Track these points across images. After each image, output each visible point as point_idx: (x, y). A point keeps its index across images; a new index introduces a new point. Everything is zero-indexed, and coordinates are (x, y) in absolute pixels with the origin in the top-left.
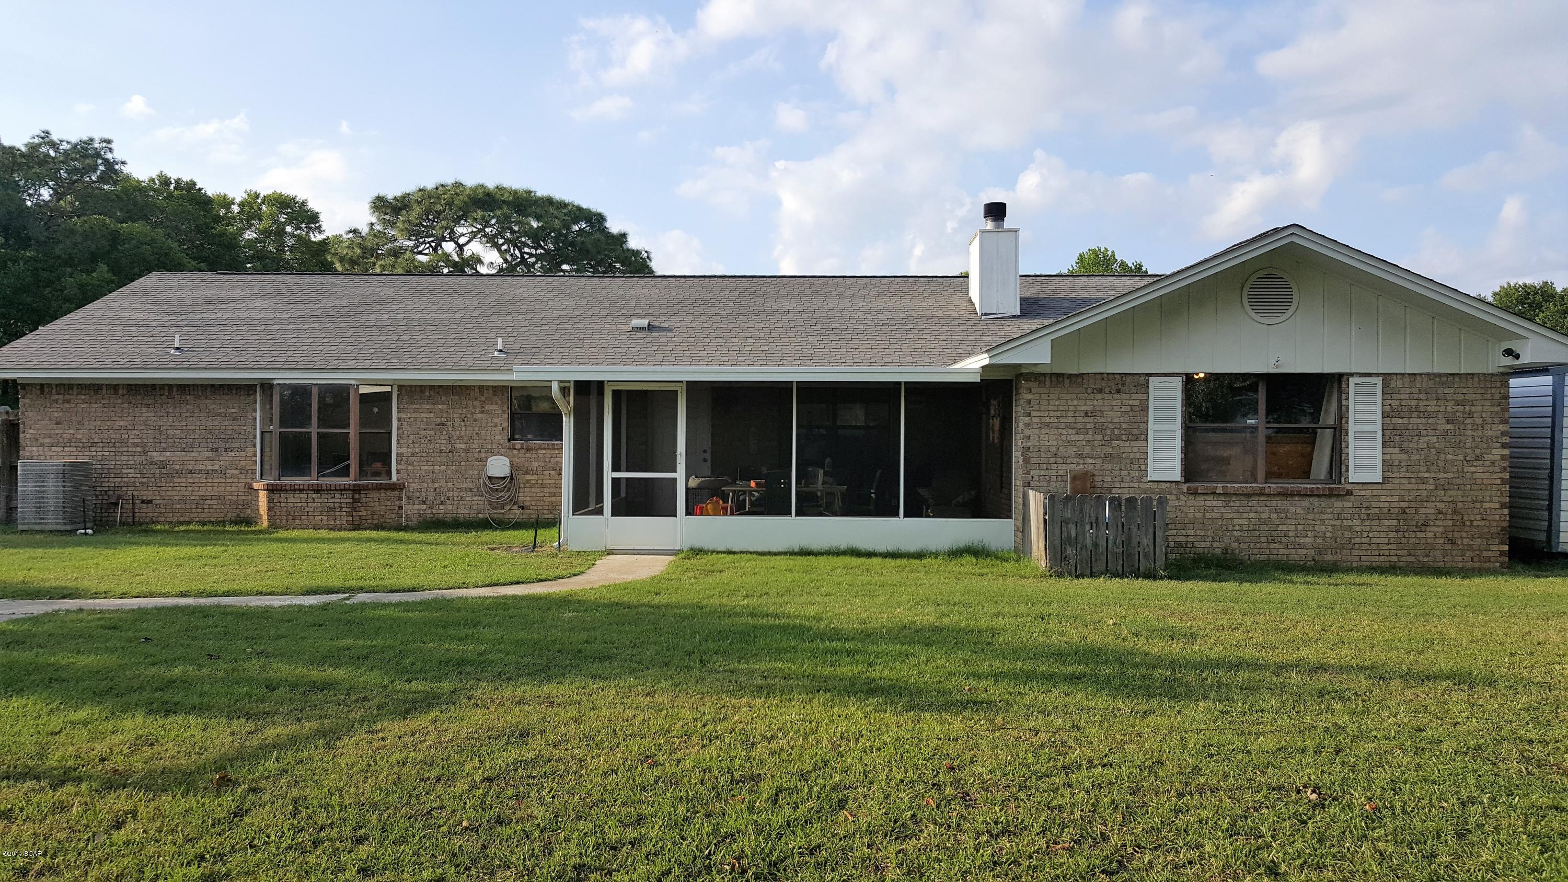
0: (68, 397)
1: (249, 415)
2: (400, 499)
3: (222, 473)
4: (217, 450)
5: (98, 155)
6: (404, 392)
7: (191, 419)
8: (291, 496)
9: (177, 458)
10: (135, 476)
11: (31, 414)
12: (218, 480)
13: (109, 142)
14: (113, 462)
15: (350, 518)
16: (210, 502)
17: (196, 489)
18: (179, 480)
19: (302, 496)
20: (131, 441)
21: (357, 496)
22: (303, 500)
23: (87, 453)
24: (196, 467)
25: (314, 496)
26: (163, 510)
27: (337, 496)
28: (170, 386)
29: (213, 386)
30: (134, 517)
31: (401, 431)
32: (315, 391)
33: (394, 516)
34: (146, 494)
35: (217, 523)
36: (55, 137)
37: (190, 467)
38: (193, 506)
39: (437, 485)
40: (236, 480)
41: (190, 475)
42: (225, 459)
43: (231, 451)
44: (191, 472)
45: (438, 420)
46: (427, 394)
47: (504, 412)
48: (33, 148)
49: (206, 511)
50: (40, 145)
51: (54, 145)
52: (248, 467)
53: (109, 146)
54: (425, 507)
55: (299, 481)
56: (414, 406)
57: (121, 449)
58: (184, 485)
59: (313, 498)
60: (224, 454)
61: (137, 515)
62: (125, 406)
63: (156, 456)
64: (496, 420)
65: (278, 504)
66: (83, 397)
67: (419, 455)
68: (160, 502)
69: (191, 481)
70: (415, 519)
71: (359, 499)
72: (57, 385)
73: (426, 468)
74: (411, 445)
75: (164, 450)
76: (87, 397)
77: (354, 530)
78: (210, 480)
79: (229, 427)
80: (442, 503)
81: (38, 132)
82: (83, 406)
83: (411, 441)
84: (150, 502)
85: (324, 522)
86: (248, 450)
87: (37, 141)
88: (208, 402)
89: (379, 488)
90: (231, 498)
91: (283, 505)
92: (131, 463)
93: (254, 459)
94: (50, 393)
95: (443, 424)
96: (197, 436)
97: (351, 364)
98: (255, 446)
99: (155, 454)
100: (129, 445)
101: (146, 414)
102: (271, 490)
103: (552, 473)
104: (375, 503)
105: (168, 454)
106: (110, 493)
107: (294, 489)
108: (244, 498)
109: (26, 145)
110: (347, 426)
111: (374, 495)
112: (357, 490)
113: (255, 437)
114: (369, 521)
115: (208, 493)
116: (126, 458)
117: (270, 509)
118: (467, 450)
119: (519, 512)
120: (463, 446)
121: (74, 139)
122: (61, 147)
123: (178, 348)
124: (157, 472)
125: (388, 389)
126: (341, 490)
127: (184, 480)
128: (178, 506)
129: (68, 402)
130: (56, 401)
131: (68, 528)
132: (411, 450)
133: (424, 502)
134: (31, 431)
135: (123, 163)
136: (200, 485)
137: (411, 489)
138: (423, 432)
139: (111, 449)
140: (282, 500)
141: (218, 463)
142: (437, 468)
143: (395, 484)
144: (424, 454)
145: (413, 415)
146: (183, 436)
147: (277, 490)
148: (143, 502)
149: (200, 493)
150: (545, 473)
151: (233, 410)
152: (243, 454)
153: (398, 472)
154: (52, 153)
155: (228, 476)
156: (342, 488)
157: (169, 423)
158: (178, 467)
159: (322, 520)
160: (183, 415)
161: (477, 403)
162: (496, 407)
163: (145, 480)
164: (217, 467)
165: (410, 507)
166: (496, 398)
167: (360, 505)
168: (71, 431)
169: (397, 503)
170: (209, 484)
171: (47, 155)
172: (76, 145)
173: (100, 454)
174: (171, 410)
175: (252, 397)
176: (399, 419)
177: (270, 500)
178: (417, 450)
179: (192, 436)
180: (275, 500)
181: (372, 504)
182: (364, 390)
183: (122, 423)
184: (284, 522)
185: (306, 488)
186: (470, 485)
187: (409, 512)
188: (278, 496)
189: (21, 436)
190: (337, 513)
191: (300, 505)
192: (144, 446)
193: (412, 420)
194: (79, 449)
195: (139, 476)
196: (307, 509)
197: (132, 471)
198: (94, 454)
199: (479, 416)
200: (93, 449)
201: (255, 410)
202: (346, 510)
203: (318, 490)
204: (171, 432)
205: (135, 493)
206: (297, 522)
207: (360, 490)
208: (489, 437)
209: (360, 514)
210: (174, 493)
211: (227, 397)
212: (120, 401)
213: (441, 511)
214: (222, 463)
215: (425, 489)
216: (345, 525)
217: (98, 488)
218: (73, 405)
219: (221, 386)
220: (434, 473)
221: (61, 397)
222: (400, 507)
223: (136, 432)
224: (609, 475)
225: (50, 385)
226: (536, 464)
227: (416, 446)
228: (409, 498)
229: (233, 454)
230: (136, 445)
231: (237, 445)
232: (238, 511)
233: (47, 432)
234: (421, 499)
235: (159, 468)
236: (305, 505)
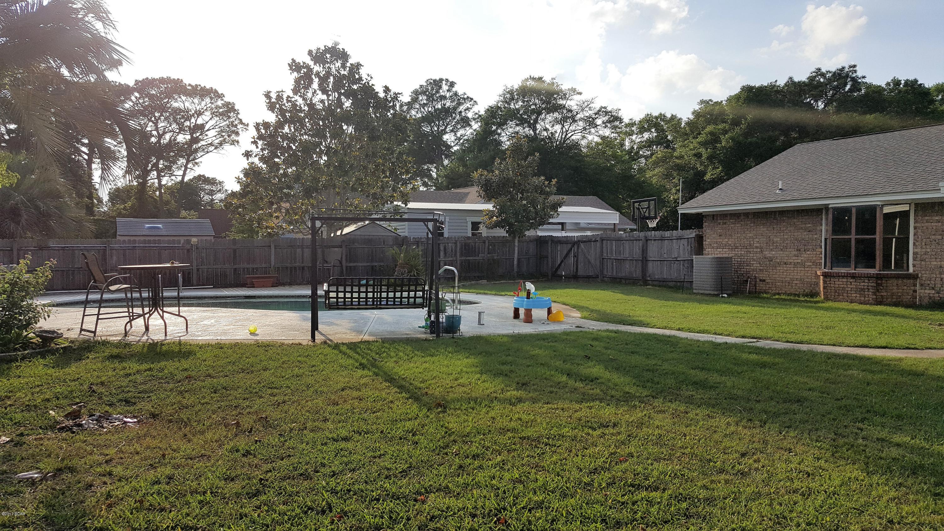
0: (725, 221)
1: (818, 228)
2: (915, 285)
3: (803, 265)
4: (800, 250)
5: (847, 76)
6: (919, 208)
7: (786, 231)
8: (837, 280)
9: (779, 255)
10: (756, 265)
11: (708, 231)
12: (800, 269)
13: (855, 66)
14: (746, 257)
15: (875, 297)
16: (796, 282)
17: (788, 274)
18: (779, 268)
19: (844, 280)
20: (755, 245)
21: (879, 282)
22: (845, 283)
23: (733, 252)
24: (788, 261)
25: (851, 280)
26: (771, 286)
27: (866, 281)
28: (775, 212)
29: (798, 211)
30: (756, 289)
31: (916, 236)
32: (854, 211)
33: (909, 297)
34: (762, 276)
35: (795, 295)
36: (824, 70)
37: (785, 261)
38: (787, 284)
40: (810, 269)
41: (785, 266)
42: (805, 255)
43: (808, 251)
44: (785, 263)
46: (937, 208)
48: (811, 79)
49: (794, 287)
50: (815, 77)
51: (823, 75)
52: (817, 261)
53: (854, 69)
54: (933, 292)
55: (843, 270)
56: (927, 218)
57: (750, 250)
58: (781, 271)
59: (851, 282)
60: (804, 253)
61: (758, 288)
62: (752, 225)
63: (767, 254)
65: (829, 285)
67: (930, 253)
68: (769, 281)
69: (786, 269)
70: (926, 301)
71: (881, 284)
72: (720, 215)
73: (935, 263)
74: (924, 247)
75: (772, 250)
76: (734, 220)
77: (877, 305)
78: (796, 269)
79: (805, 235)
81: (814, 70)
82: (732, 225)
83: (923, 244)
84: (764, 281)
86: (817, 250)
87: (814, 74)
88: (795, 220)
89: (898, 277)
90: (807, 280)
91: (832, 285)
92: (755, 258)
93: (821, 256)
94: (717, 219)
96: (789, 242)
97: (878, 191)
98: (821, 247)
99: (767, 253)
100: (754, 247)
101: (762, 229)
102: (825, 275)
104: (893, 286)
105: (774, 253)
106: (745, 275)
107: (838, 276)
108: (815, 280)
109: (808, 78)
110: (874, 233)
111: (895, 282)
112: (878, 277)
113: (821, 242)
114: (889, 300)
115: (794, 277)
116: (752, 255)
117: (824, 288)
121: (833, 69)
122: (827, 76)
123: (781, 189)
124: (768, 263)
125: (906, 208)
126: (869, 277)
127: (782, 268)
128: (779, 284)
129: (725, 223)
130: (720, 224)
131: (716, 293)
132: (924, 250)
133: (933, 289)
134: (708, 240)
135: (864, 77)
136: (790, 271)
137: (924, 279)
138: (933, 237)
139: (745, 250)
140: (832, 282)
141: (800, 258)
143: (910, 274)
144: (934, 253)
145: (927, 224)
146: (782, 242)
147: (829, 276)
148: (760, 280)
149: (791, 277)
151: (809, 225)
152: (815, 253)
153: (914, 266)
154: (822, 80)
155: (806, 266)
156: (869, 276)
157: (774, 234)
158: (779, 261)
159: (856, 297)
160: (782, 229)
163: (762, 268)
164: (799, 261)
165: (923, 291)
167: (882, 288)
168: (726, 240)
169: (912, 288)
170: (795, 271)
171: (819, 82)
172: (835, 73)
173: (740, 252)
174: (775, 226)
175: (820, 216)
176: (915, 228)
177: (825, 282)
178: (928, 250)
179: (786, 242)
180: (828, 282)
181: (891, 288)
182: (887, 210)
183: (750, 235)
184: (832, 297)
185: (846, 275)
187: (922, 295)
188: (829, 279)
189: (704, 243)
190: (866, 293)
191: (842, 286)
192: (761, 248)
193: (925, 228)
194: (728, 250)
195: (758, 265)
196: (847, 289)
197: (755, 262)
198: (737, 252)
200: (736, 250)
201: (822, 225)
202: (872, 291)
203: (853, 276)
204: (775, 240)
205: (757, 275)
206: (841, 297)
207: (882, 278)
209: (882, 294)
210: (776, 276)
211: (806, 217)
212: (749, 222)
214: (802, 258)
215: (934, 279)
216: (871, 301)
217: (739, 272)
218: (727, 226)
219: (803, 210)
221: (721, 221)
222: (915, 291)
223: (757, 240)
225: (717, 215)
227: (928, 247)
228: (922, 285)
229: (809, 253)
230: (757, 247)
231: (811, 247)
232: (811, 288)
233: (715, 240)
234: (931, 285)
235: (769, 261)
236: (846, 286)
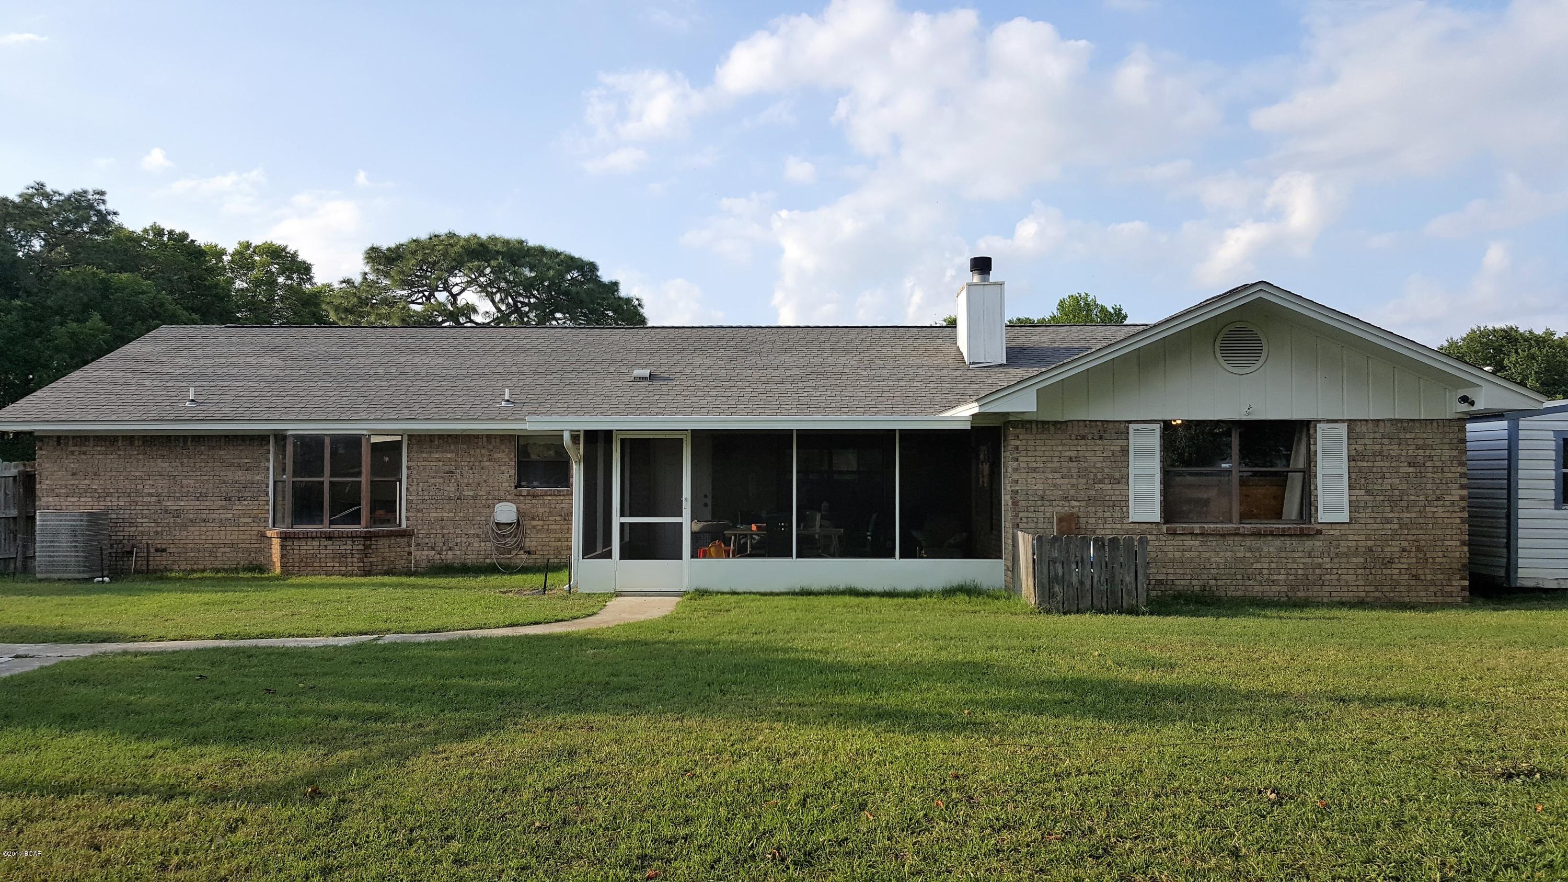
0: (84, 449)
1: (262, 465)
2: (410, 545)
3: (235, 521)
4: (230, 499)
5: (91, 207)
6: (414, 441)
7: (205, 469)
8: (304, 543)
9: (192, 507)
10: (149, 525)
11: (47, 465)
12: (231, 529)
13: (102, 193)
14: (128, 512)
15: (361, 564)
16: (223, 550)
17: (210, 537)
18: (193, 529)
19: (314, 543)
20: (146, 491)
21: (368, 543)
22: (316, 548)
23: (102, 503)
24: (210, 516)
25: (326, 543)
26: (177, 558)
27: (349, 543)
28: (185, 437)
29: (227, 436)
30: (148, 565)
31: (410, 479)
32: (327, 441)
33: (403, 562)
34: (160, 543)
35: (232, 570)
36: (48, 189)
37: (204, 516)
38: (207, 554)
39: (445, 531)
40: (249, 528)
41: (203, 524)
42: (239, 507)
43: (244, 500)
44: (204, 521)
45: (447, 468)
46: (436, 442)
47: (511, 460)
48: (27, 198)
49: (220, 558)
50: (32, 196)
51: (47, 196)
52: (260, 516)
53: (103, 198)
54: (433, 553)
55: (310, 528)
56: (424, 455)
57: (137, 499)
58: (197, 533)
59: (326, 546)
60: (237, 503)
61: (151, 563)
62: (141, 457)
63: (171, 505)
64: (503, 468)
65: (291, 551)
66: (99, 448)
67: (428, 502)
68: (174, 550)
69: (204, 529)
70: (424, 565)
71: (370, 545)
72: (74, 437)
73: (435, 515)
74: (421, 493)
75: (178, 499)
76: (103, 448)
77: (366, 575)
78: (223, 529)
79: (241, 476)
80: (450, 549)
81: (33, 184)
82: (100, 457)
83: (420, 489)
84: (164, 550)
85: (336, 568)
86: (260, 499)
87: (30, 191)
88: (222, 452)
89: (390, 535)
90: (243, 545)
91: (295, 552)
92: (145, 512)
93: (266, 507)
94: (67, 444)
95: (452, 472)
96: (211, 486)
97: (363, 415)
98: (267, 495)
99: (169, 504)
100: (144, 495)
101: (162, 465)
102: (284, 537)
103: (558, 518)
104: (385, 549)
105: (182, 503)
106: (125, 542)
107: (307, 537)
108: (257, 546)
109: (20, 196)
110: (359, 474)
111: (385, 542)
112: (368, 536)
113: (268, 486)
114: (379, 567)
115: (221, 541)
116: (141, 508)
117: (283, 556)
118: (475, 497)
119: (525, 557)
120: (471, 493)
121: (67, 191)
122: (54, 198)
123: (193, 400)
124: (172, 520)
125: (399, 438)
126: (353, 537)
127: (198, 529)
128: (192, 554)
129: (85, 453)
130: (73, 453)
131: (86, 576)
132: (420, 498)
133: (433, 549)
134: (48, 482)
135: (115, 213)
136: (213, 533)
137: (420, 536)
138: (432, 481)
139: (126, 499)
140: (295, 547)
141: (230, 511)
142: (446, 514)
143: (405, 531)
144: (433, 502)
145: (423, 464)
146: (197, 486)
147: (290, 538)
148: (157, 550)
149: (214, 541)
150: (551, 518)
151: (246, 461)
152: (256, 503)
153: (407, 519)
154: (45, 204)
155: (241, 524)
156: (354, 535)
157: (183, 474)
158: (192, 516)
159: (334, 566)
160: (198, 465)
161: (484, 451)
162: (503, 455)
163: (159, 529)
164: (230, 516)
165: (419, 553)
166: (503, 447)
167: (371, 551)
168: (87, 482)
169: (407, 549)
170: (222, 533)
171: (40, 206)
172: (69, 197)
173: (115, 503)
174: (185, 461)
175: (265, 448)
176: (409, 468)
177: (283, 547)
178: (426, 498)
179: (206, 486)
180: (288, 548)
181: (382, 550)
182: (374, 439)
183: (137, 474)
184: (296, 569)
185: (319, 535)
186: (478, 531)
187: (418, 557)
188: (290, 543)
189: (38, 486)
190: (349, 560)
191: (312, 552)
192: (158, 496)
193: (421, 468)
194: (95, 499)
195: (153, 525)
196: (319, 556)
197: (147, 520)
198: (110, 504)
199: (488, 464)
200: (108, 499)
201: (268, 460)
202: (358, 556)
203: (330, 537)
204: (184, 482)
205: (150, 542)
206: (309, 568)
207: (371, 537)
208: (496, 484)
209: (371, 560)
210: (187, 542)
211: (241, 448)
212: (135, 452)
213: (449, 557)
214: (234, 512)
215: (434, 535)
216: (356, 571)
217: (113, 538)
218: (89, 457)
219: (235, 436)
220: (442, 519)
221: (77, 448)
222: (410, 553)
223: (150, 482)
224: (617, 520)
225: (66, 437)
226: (542, 510)
227: (426, 493)
228: (418, 544)
229: (246, 503)
230: (151, 495)
231: (250, 494)
232: (250, 559)
233: (64, 482)
234: (430, 545)
235: (173, 517)
236: (318, 552)
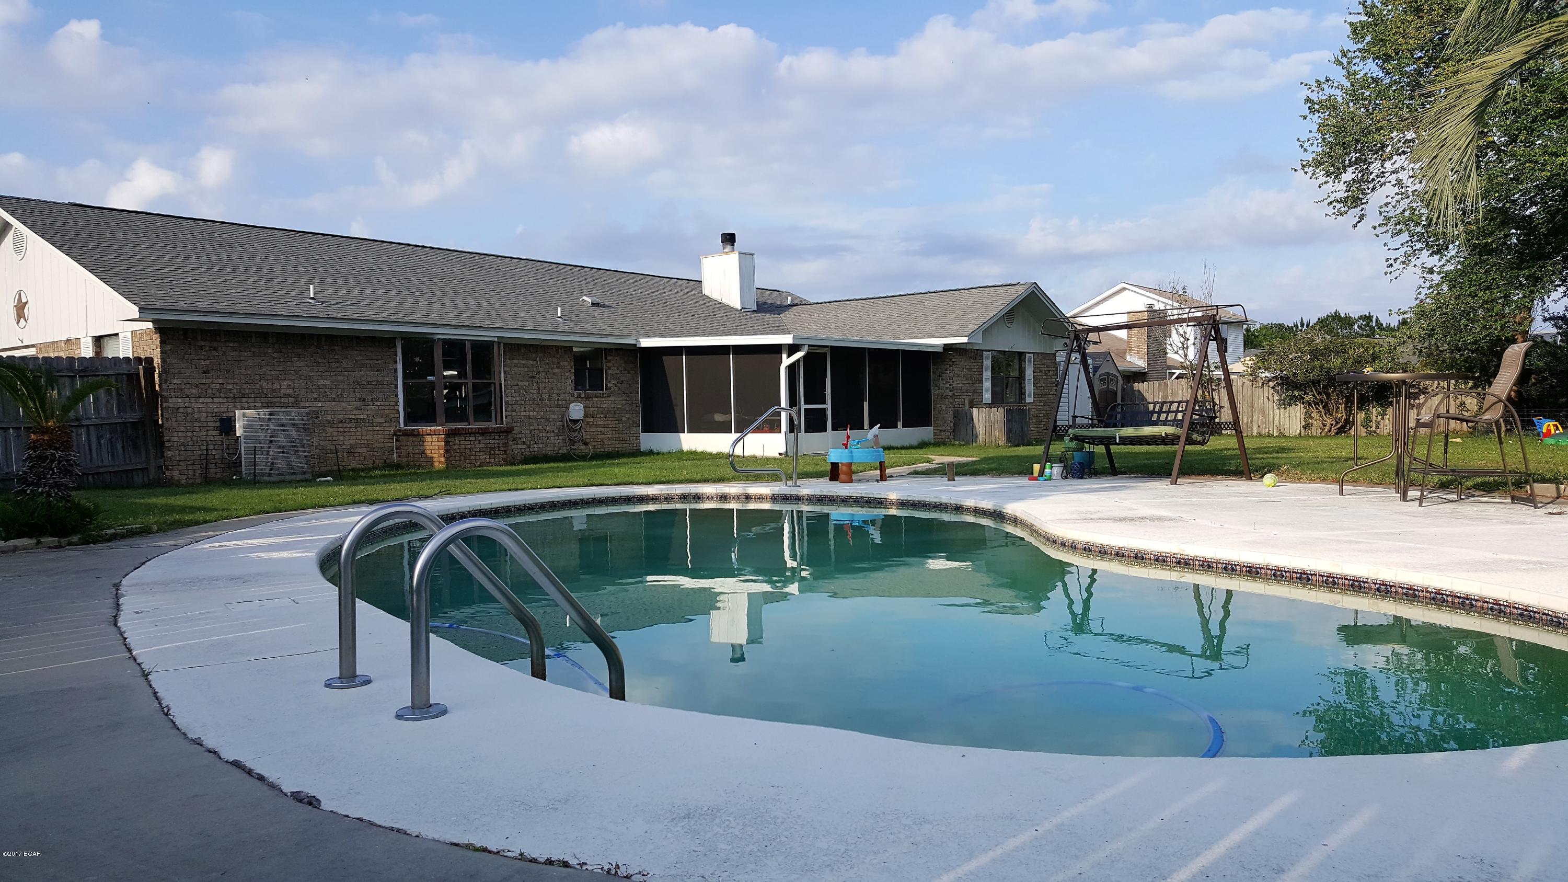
0: (215, 344)
1: (390, 367)
3: (369, 422)
4: (364, 400)
6: (507, 349)
7: (339, 370)
9: (329, 408)
11: (173, 362)
12: (366, 429)
16: (360, 450)
17: (347, 438)
18: (331, 430)
19: (471, 438)
24: (347, 417)
25: (480, 438)
27: (497, 437)
29: (358, 338)
31: (508, 382)
37: (341, 417)
38: (345, 455)
39: (532, 428)
40: (382, 428)
41: (340, 425)
42: (372, 408)
43: (377, 401)
44: (341, 422)
45: (530, 374)
46: (522, 351)
47: (572, 367)
49: (357, 458)
52: (391, 416)
54: (524, 446)
56: (514, 361)
57: (275, 400)
58: (335, 434)
60: (370, 403)
62: (275, 355)
64: (567, 374)
65: (454, 447)
66: (231, 345)
67: (519, 402)
69: (342, 430)
70: (519, 457)
72: (202, 331)
73: (524, 413)
74: (515, 395)
75: (316, 400)
76: (236, 345)
78: (359, 429)
79: (372, 376)
80: (536, 443)
82: (232, 354)
83: (513, 391)
85: (487, 460)
86: (391, 399)
88: (355, 353)
90: (378, 445)
91: (457, 447)
93: (396, 408)
94: (194, 339)
95: (534, 377)
96: (346, 387)
98: (396, 395)
100: (282, 395)
101: (297, 364)
102: (446, 434)
103: (602, 416)
105: (320, 404)
107: (467, 433)
113: (396, 387)
115: (358, 442)
117: (446, 451)
118: (550, 399)
119: (583, 447)
120: (547, 395)
123: (313, 298)
127: (336, 430)
129: (215, 349)
130: (201, 348)
132: (513, 399)
133: (524, 443)
134: (176, 381)
136: (350, 434)
137: (514, 432)
138: (521, 384)
139: (263, 400)
140: (456, 443)
141: (364, 412)
142: (532, 413)
144: (523, 402)
145: (516, 369)
146: (333, 386)
147: (452, 434)
149: (351, 442)
150: (598, 416)
151: (377, 362)
152: (387, 403)
153: (506, 417)
155: (375, 424)
157: (319, 374)
158: (329, 417)
160: (332, 365)
161: (554, 360)
162: (566, 363)
164: (365, 417)
165: (515, 447)
166: (566, 356)
168: (220, 381)
170: (358, 433)
174: (320, 360)
175: (391, 350)
176: (505, 372)
177: (445, 443)
178: (519, 399)
179: (341, 387)
180: (451, 443)
183: (273, 373)
184: (457, 462)
185: (470, 431)
186: (553, 427)
188: (452, 439)
190: (497, 452)
191: (469, 446)
192: (296, 396)
194: (230, 400)
196: (475, 450)
199: (557, 370)
200: (244, 400)
201: (396, 362)
202: (501, 448)
203: (477, 433)
204: (321, 382)
208: (563, 388)
211: (371, 349)
212: (270, 350)
213: (536, 448)
214: (369, 413)
215: (524, 432)
218: (221, 353)
219: (366, 338)
220: (530, 418)
221: (207, 344)
223: (287, 382)
225: (193, 330)
226: (592, 409)
227: (517, 395)
228: (514, 439)
229: (378, 403)
230: (289, 396)
231: (381, 395)
232: (385, 457)
233: (195, 381)
234: (522, 440)
235: (312, 418)
236: (473, 446)
